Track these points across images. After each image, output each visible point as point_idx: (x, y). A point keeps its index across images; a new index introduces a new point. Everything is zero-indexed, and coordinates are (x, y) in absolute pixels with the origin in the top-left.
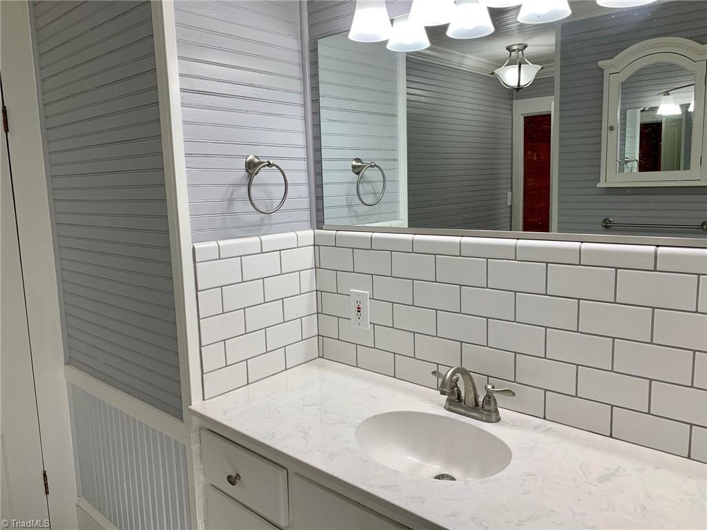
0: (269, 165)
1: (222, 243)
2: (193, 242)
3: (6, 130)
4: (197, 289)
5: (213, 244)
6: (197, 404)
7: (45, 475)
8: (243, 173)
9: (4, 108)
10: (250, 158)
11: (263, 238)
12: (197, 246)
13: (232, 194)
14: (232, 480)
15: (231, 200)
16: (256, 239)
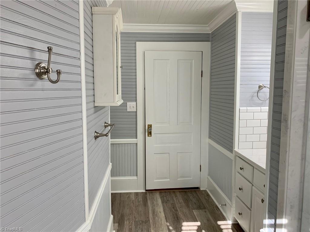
0: (265, 87)
1: (248, 108)
2: (240, 107)
3: (202, 77)
4: (239, 119)
5: (246, 108)
6: (236, 149)
7: (200, 166)
8: (258, 89)
9: (202, 71)
10: (261, 84)
11: (262, 108)
12: (241, 108)
13: (253, 95)
14: (241, 169)
15: (253, 96)
16: (260, 108)
